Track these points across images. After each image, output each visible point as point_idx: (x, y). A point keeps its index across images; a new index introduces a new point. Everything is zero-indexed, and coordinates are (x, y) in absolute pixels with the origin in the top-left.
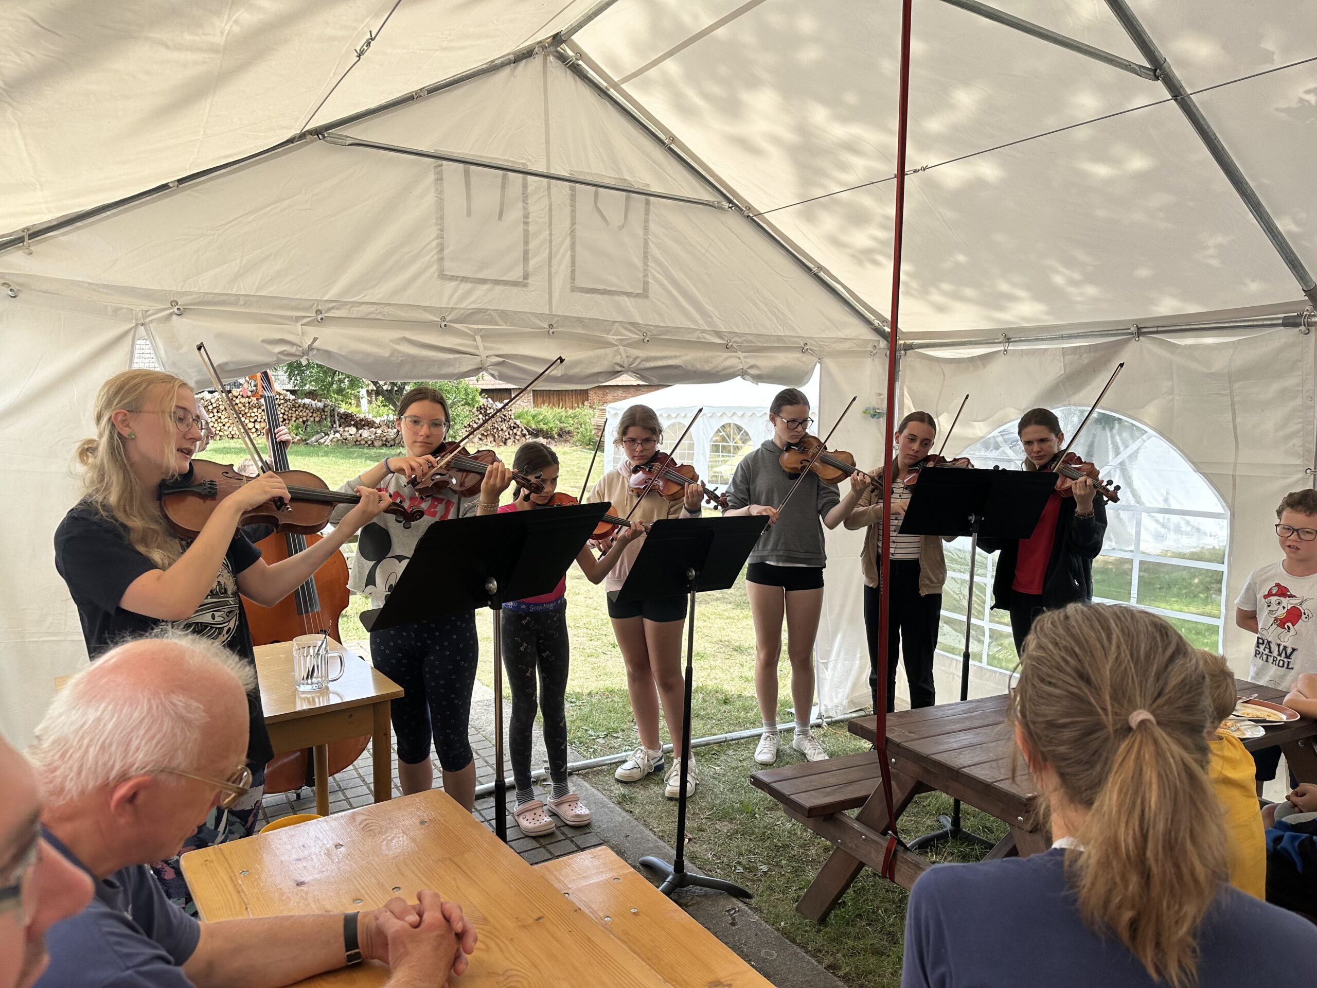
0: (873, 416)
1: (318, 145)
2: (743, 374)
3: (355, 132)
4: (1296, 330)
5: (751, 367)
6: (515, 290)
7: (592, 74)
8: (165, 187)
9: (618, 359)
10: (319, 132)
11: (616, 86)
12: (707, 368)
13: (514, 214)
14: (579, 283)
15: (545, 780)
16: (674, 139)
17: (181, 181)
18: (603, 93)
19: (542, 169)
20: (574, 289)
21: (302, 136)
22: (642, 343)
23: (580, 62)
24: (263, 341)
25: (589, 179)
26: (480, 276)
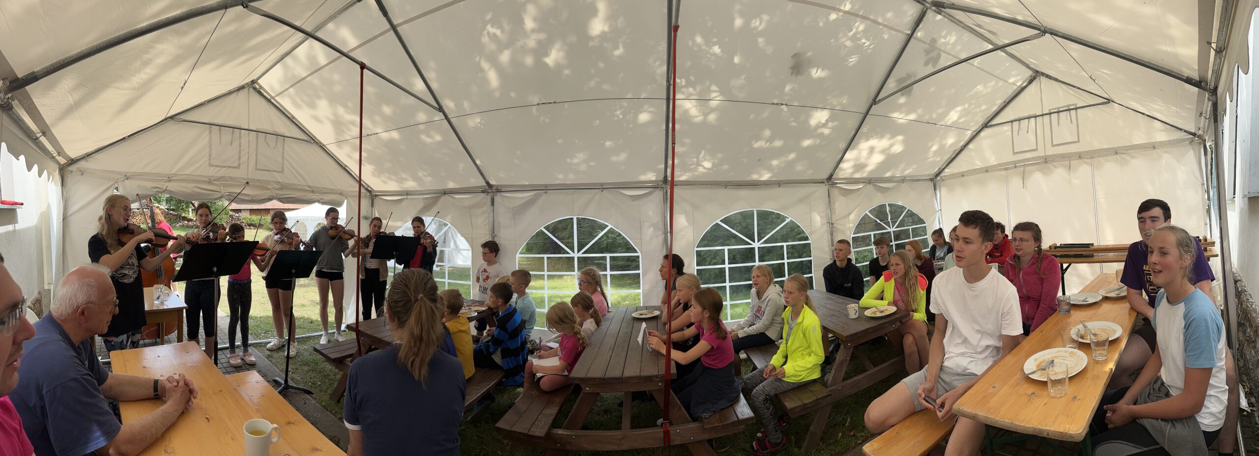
0: (365, 219)
1: (172, 122)
2: (318, 201)
3: (183, 117)
4: (485, 194)
5: (321, 199)
6: (235, 170)
7: (265, 94)
8: (124, 138)
9: (272, 194)
10: (172, 117)
11: (273, 98)
12: (305, 198)
13: (236, 144)
14: (258, 167)
15: (240, 347)
16: (294, 117)
17: (129, 136)
18: (269, 101)
19: (246, 127)
20: (257, 169)
21: (166, 119)
22: (282, 188)
23: (261, 90)
24: (151, 187)
25: (263, 131)
26: (223, 165)
